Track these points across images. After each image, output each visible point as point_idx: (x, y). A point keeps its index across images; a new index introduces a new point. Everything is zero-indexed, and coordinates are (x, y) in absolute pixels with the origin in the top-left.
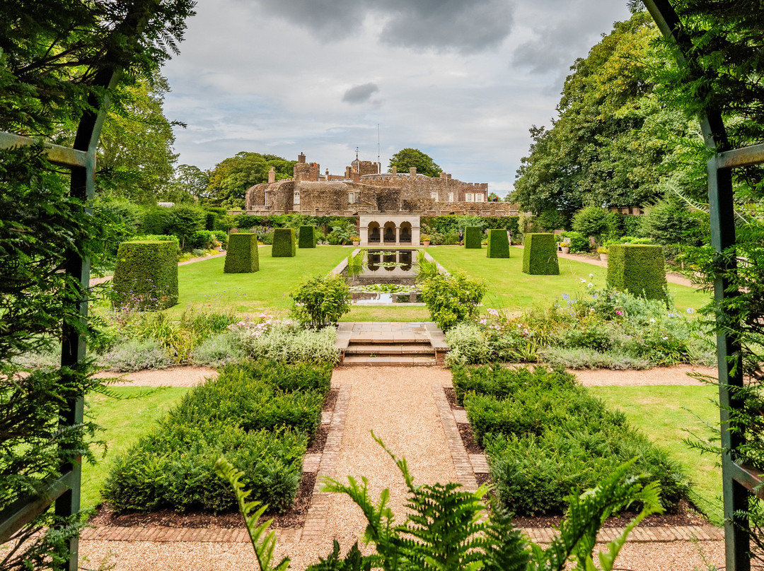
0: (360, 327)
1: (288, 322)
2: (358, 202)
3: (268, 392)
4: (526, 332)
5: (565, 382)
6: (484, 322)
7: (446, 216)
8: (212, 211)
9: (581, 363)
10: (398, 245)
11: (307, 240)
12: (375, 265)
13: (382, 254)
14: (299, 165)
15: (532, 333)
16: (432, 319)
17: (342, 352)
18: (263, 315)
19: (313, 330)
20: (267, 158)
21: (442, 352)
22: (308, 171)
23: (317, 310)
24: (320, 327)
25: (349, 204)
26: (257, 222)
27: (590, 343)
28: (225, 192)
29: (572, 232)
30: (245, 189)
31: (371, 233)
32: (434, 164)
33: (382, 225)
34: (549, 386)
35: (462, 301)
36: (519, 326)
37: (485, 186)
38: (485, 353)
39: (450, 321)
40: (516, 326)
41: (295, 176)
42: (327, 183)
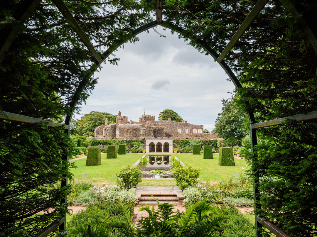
0: (146, 188)
1: (115, 186)
2: (145, 134)
3: (107, 215)
4: (218, 191)
5: (234, 211)
6: (200, 186)
7: (185, 140)
8: (80, 138)
9: (242, 204)
10: (163, 153)
11: (122, 151)
12: (153, 162)
13: (156, 157)
14: (118, 117)
15: (221, 191)
16: (177, 185)
17: (138, 199)
18: (104, 183)
19: (126, 190)
20: (104, 114)
21: (181, 199)
22: (122, 120)
23: (128, 181)
24: (129, 189)
25: (141, 134)
26: (100, 143)
27: (246, 196)
28: (85, 129)
29: (241, 147)
30: (94, 128)
31: (151, 148)
32: (179, 116)
33: (156, 144)
34: (227, 213)
35: (190, 177)
36: (215, 188)
37: (202, 126)
38: (200, 200)
39: (185, 186)
40: (214, 188)
41: (116, 122)
42: (131, 125)
